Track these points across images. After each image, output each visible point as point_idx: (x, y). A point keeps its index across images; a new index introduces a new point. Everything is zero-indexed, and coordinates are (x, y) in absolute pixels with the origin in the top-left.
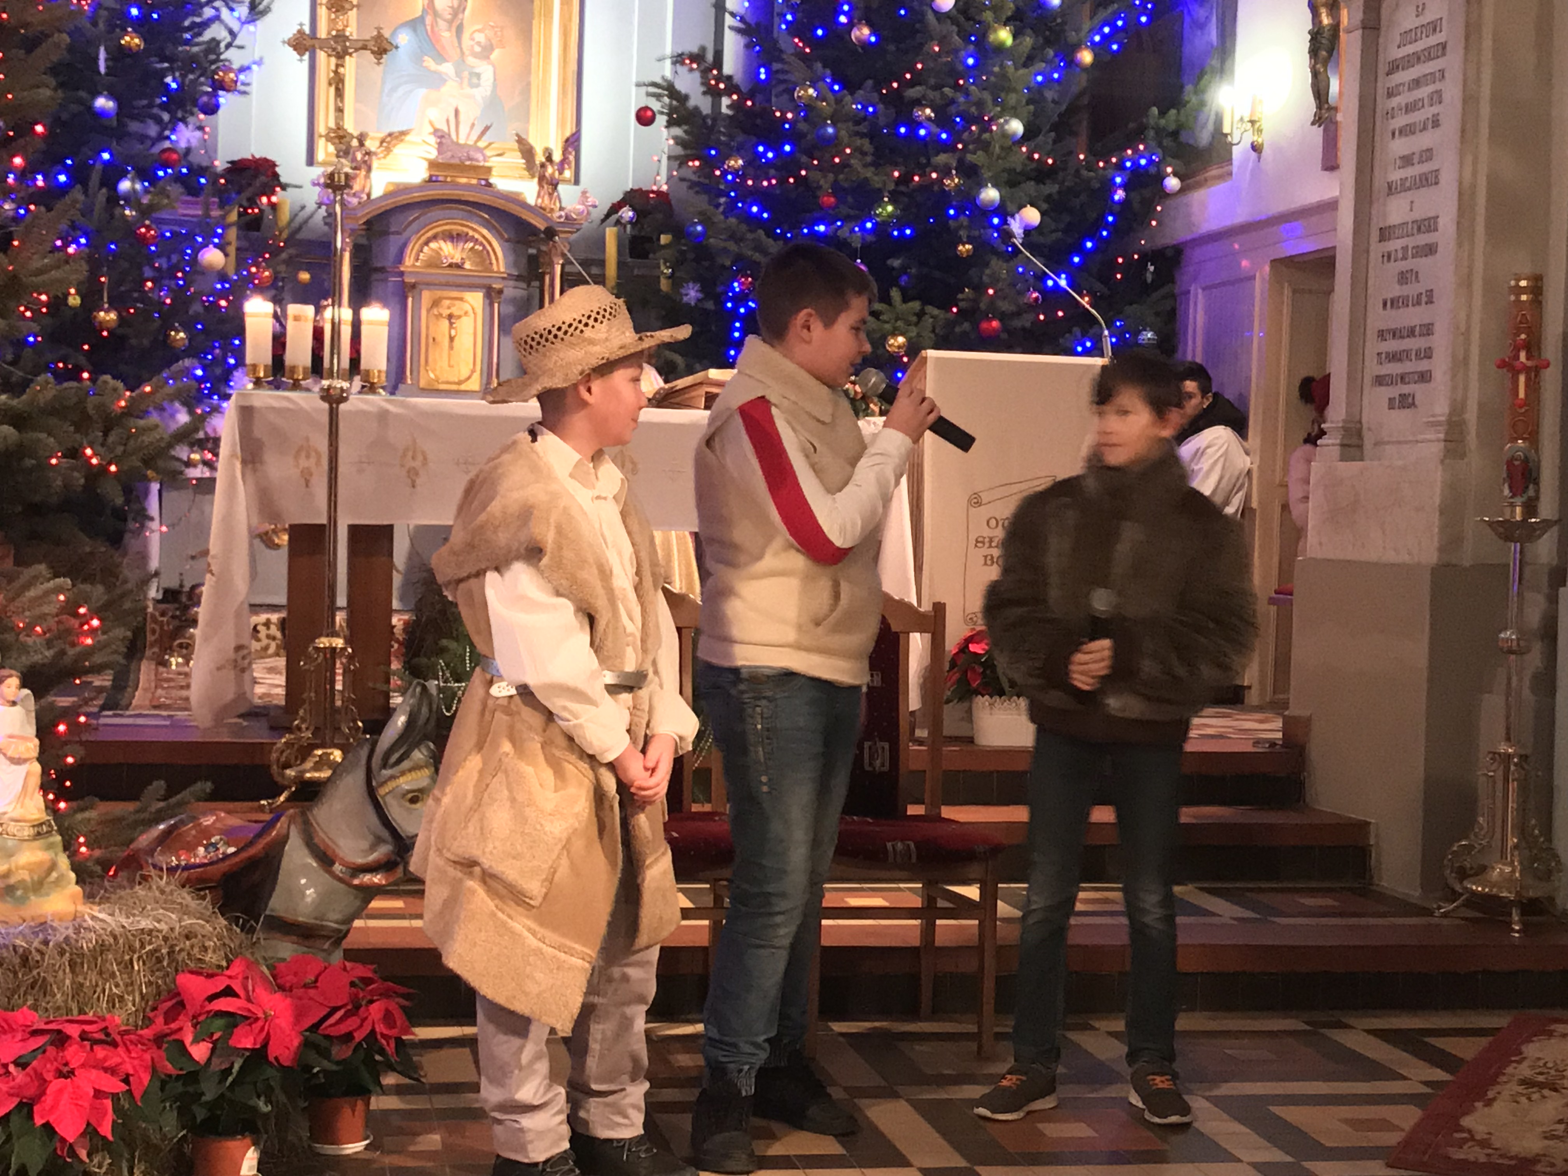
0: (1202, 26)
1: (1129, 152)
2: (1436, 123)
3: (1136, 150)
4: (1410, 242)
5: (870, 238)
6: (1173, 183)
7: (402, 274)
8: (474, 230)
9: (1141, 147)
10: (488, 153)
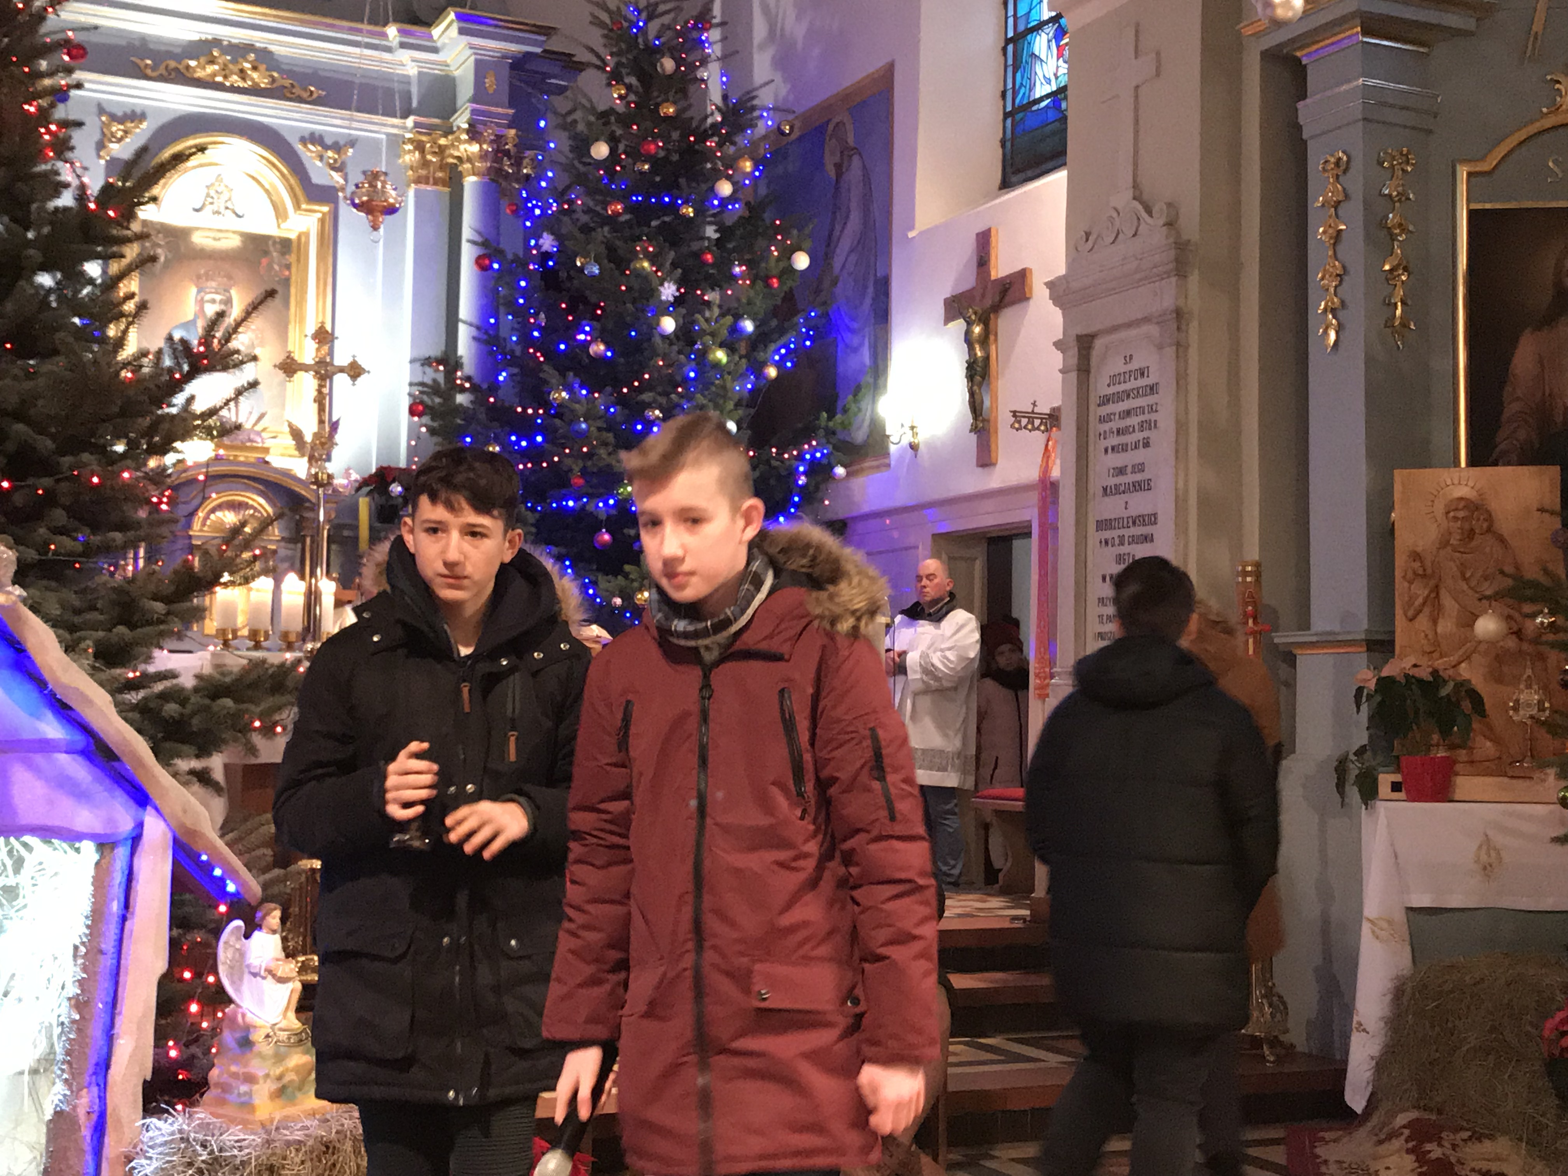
0: (856, 350)
1: (806, 447)
2: (1147, 445)
3: (810, 445)
4: (1127, 533)
5: (613, 512)
6: (840, 471)
7: (190, 537)
8: (253, 500)
9: (814, 443)
10: (264, 435)
